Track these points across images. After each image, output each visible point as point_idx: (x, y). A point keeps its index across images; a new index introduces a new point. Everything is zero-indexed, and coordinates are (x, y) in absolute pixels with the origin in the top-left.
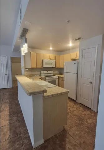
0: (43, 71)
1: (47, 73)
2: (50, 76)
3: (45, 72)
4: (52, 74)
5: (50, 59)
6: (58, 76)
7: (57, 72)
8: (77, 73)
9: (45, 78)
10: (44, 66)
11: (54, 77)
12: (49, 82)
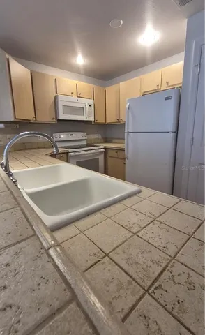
0: (58, 135)
1: (71, 138)
2: (81, 147)
3: (63, 136)
4: (85, 143)
5: (78, 95)
6: (102, 146)
7: (97, 136)
8: (176, 132)
9: (67, 153)
10: (62, 117)
11: (93, 151)
12: (79, 164)
